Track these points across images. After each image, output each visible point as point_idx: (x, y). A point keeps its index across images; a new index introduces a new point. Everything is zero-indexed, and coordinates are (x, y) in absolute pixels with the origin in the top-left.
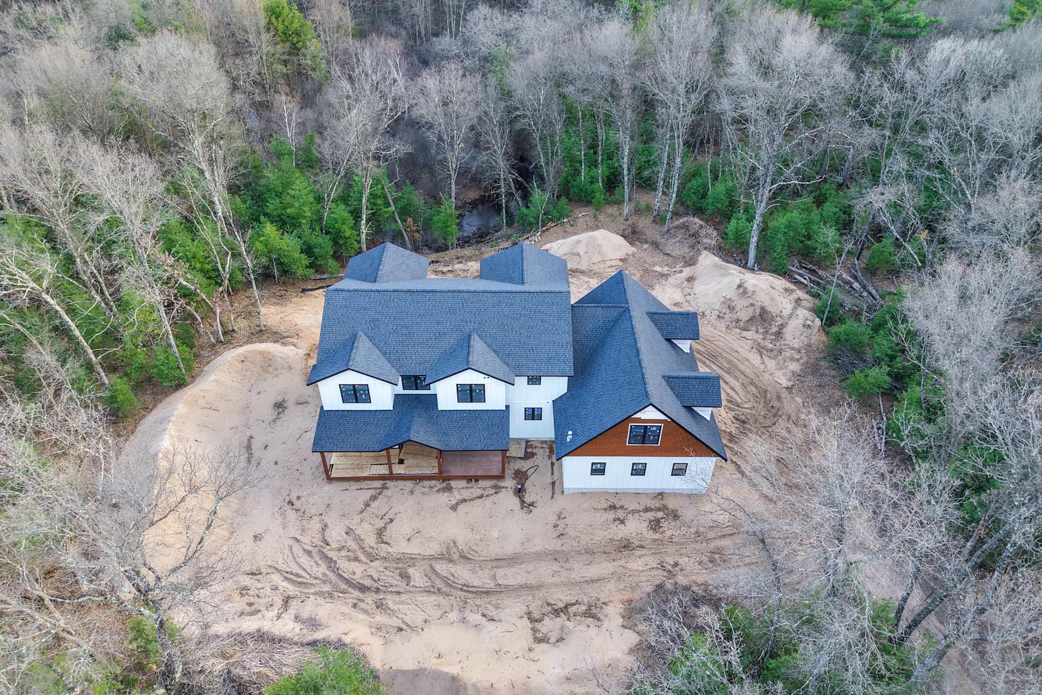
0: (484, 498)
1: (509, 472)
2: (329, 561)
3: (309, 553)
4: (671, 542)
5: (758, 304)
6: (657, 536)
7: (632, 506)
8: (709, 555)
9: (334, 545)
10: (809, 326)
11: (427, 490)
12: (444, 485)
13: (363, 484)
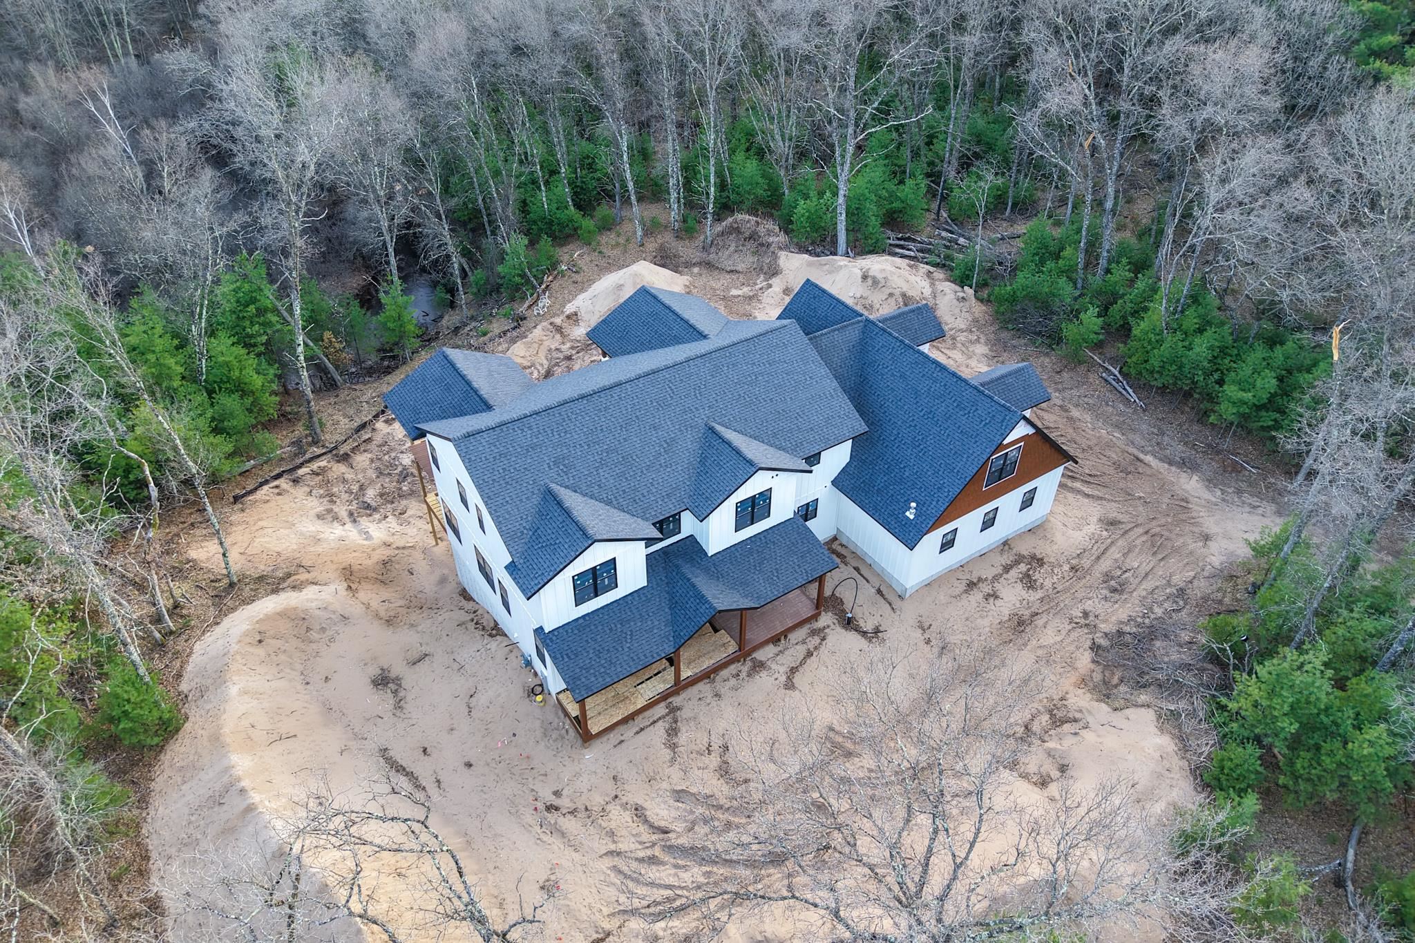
0: (815, 654)
2: (691, 852)
3: (653, 860)
4: (1058, 592)
6: (1040, 594)
7: (988, 573)
8: (1104, 585)
9: (679, 827)
10: (963, 298)
11: (733, 682)
12: (749, 664)
13: (640, 721)
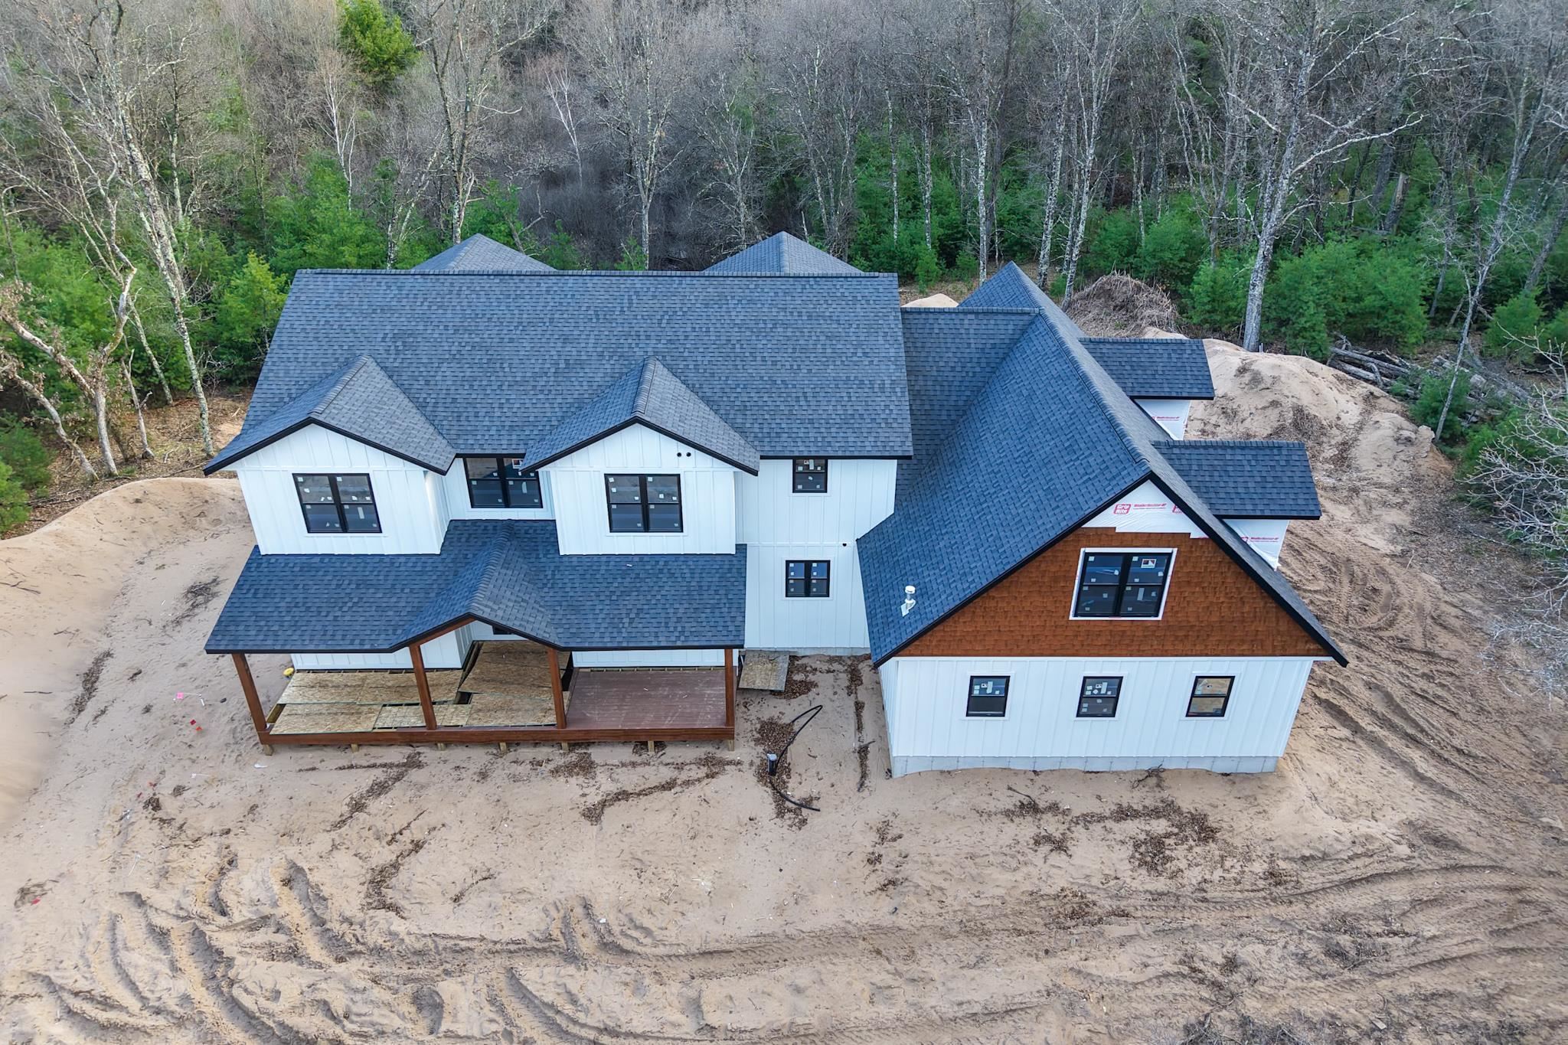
0: (678, 789)
1: (746, 725)
2: (212, 955)
3: (161, 936)
4: (1205, 900)
5: (1288, 403)
6: (1161, 884)
7: (1080, 803)
8: (1321, 934)
9: (240, 914)
10: (1408, 440)
11: (524, 769)
12: (573, 757)
13: (358, 756)
